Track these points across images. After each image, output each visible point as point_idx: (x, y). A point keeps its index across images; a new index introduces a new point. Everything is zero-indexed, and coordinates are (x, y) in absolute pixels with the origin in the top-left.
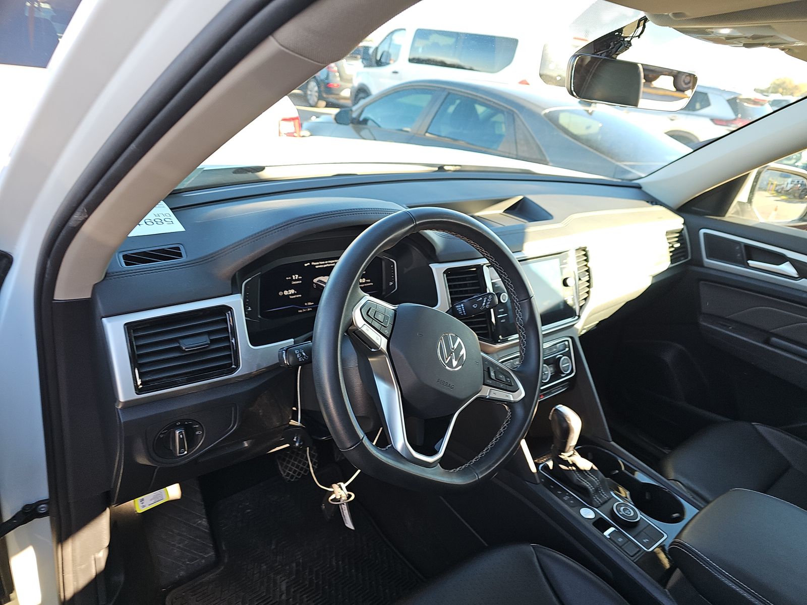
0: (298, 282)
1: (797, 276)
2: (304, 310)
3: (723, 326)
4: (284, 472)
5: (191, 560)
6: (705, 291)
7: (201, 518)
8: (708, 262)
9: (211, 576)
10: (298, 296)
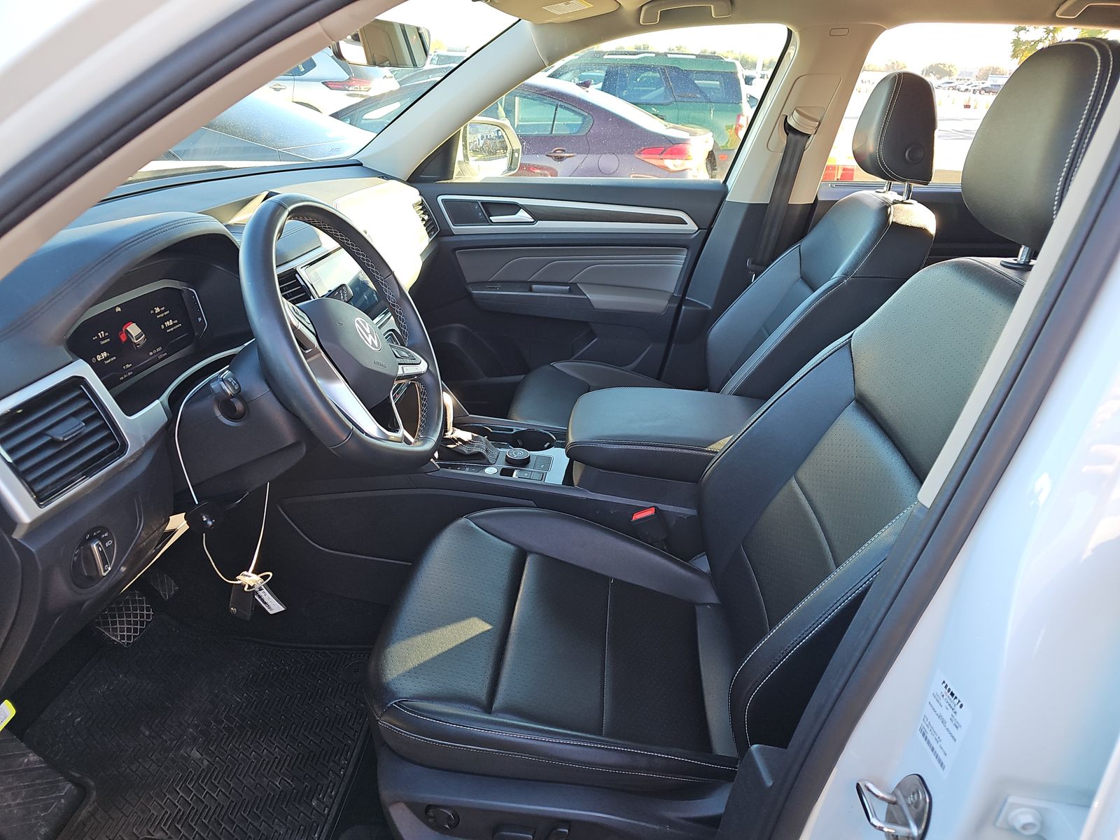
0: (106, 341)
1: (533, 220)
2: (125, 376)
3: (491, 289)
4: (116, 636)
5: (46, 809)
6: (463, 260)
7: (24, 755)
8: (456, 229)
9: (84, 813)
10: (112, 359)
